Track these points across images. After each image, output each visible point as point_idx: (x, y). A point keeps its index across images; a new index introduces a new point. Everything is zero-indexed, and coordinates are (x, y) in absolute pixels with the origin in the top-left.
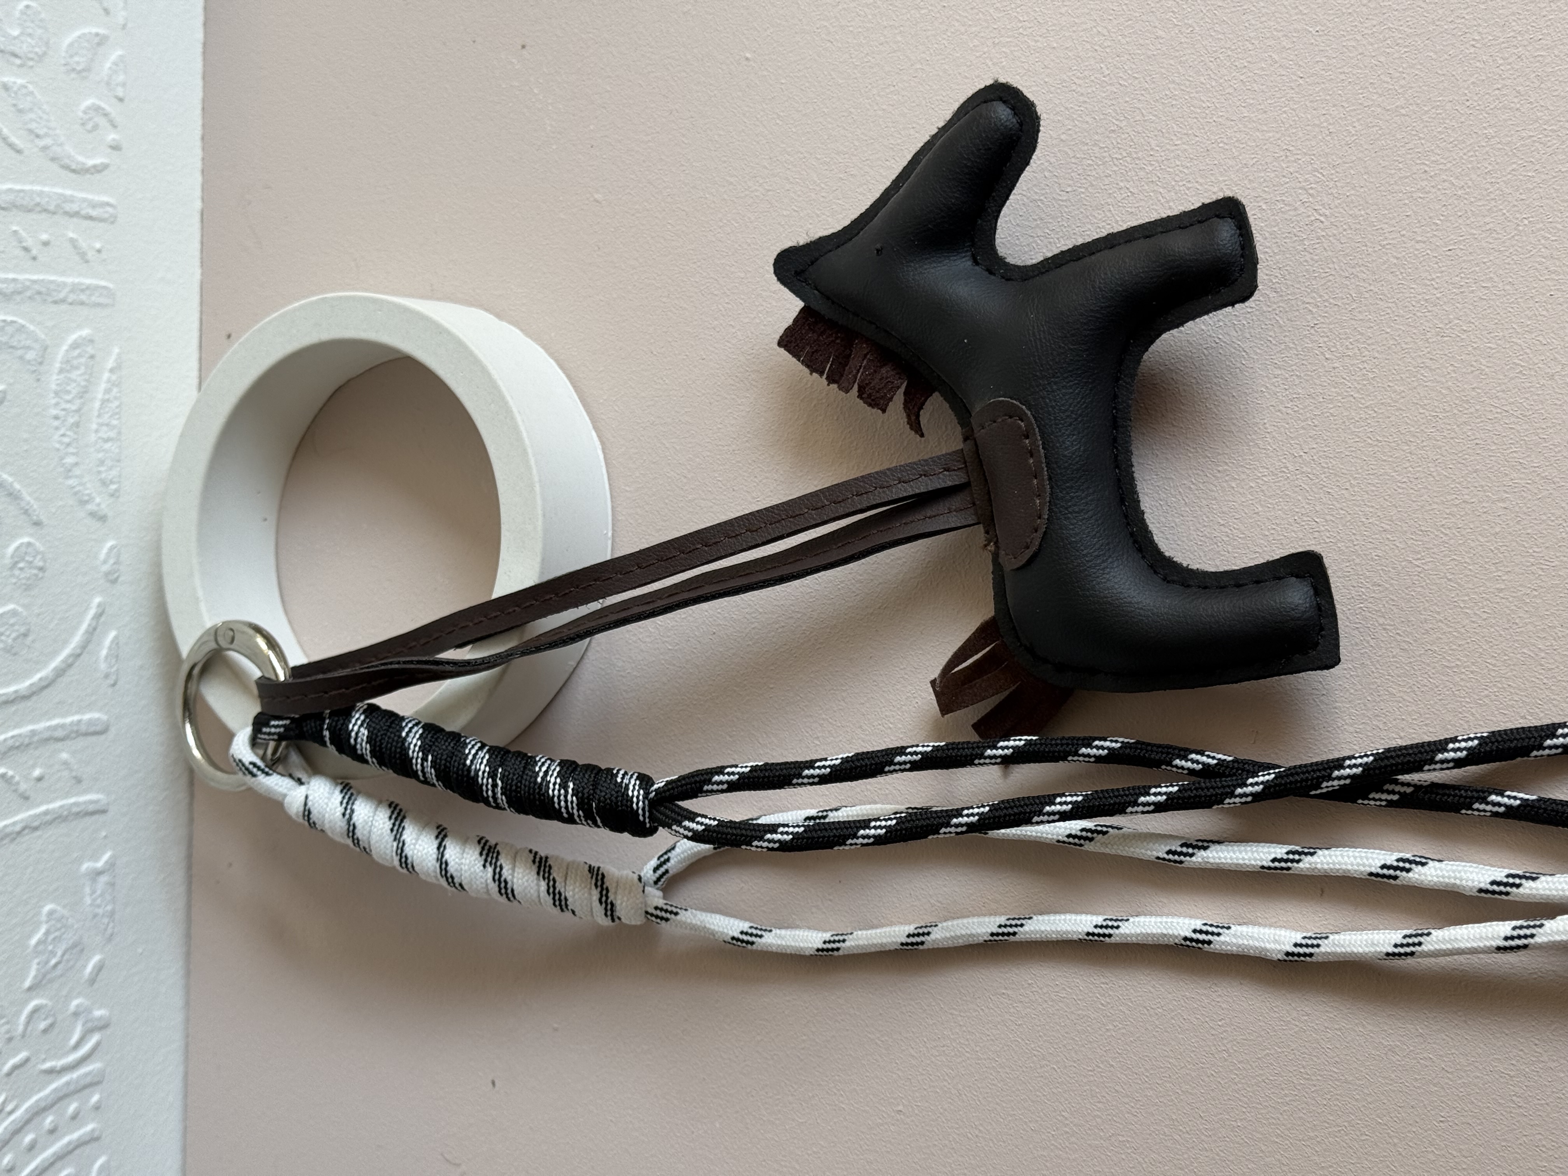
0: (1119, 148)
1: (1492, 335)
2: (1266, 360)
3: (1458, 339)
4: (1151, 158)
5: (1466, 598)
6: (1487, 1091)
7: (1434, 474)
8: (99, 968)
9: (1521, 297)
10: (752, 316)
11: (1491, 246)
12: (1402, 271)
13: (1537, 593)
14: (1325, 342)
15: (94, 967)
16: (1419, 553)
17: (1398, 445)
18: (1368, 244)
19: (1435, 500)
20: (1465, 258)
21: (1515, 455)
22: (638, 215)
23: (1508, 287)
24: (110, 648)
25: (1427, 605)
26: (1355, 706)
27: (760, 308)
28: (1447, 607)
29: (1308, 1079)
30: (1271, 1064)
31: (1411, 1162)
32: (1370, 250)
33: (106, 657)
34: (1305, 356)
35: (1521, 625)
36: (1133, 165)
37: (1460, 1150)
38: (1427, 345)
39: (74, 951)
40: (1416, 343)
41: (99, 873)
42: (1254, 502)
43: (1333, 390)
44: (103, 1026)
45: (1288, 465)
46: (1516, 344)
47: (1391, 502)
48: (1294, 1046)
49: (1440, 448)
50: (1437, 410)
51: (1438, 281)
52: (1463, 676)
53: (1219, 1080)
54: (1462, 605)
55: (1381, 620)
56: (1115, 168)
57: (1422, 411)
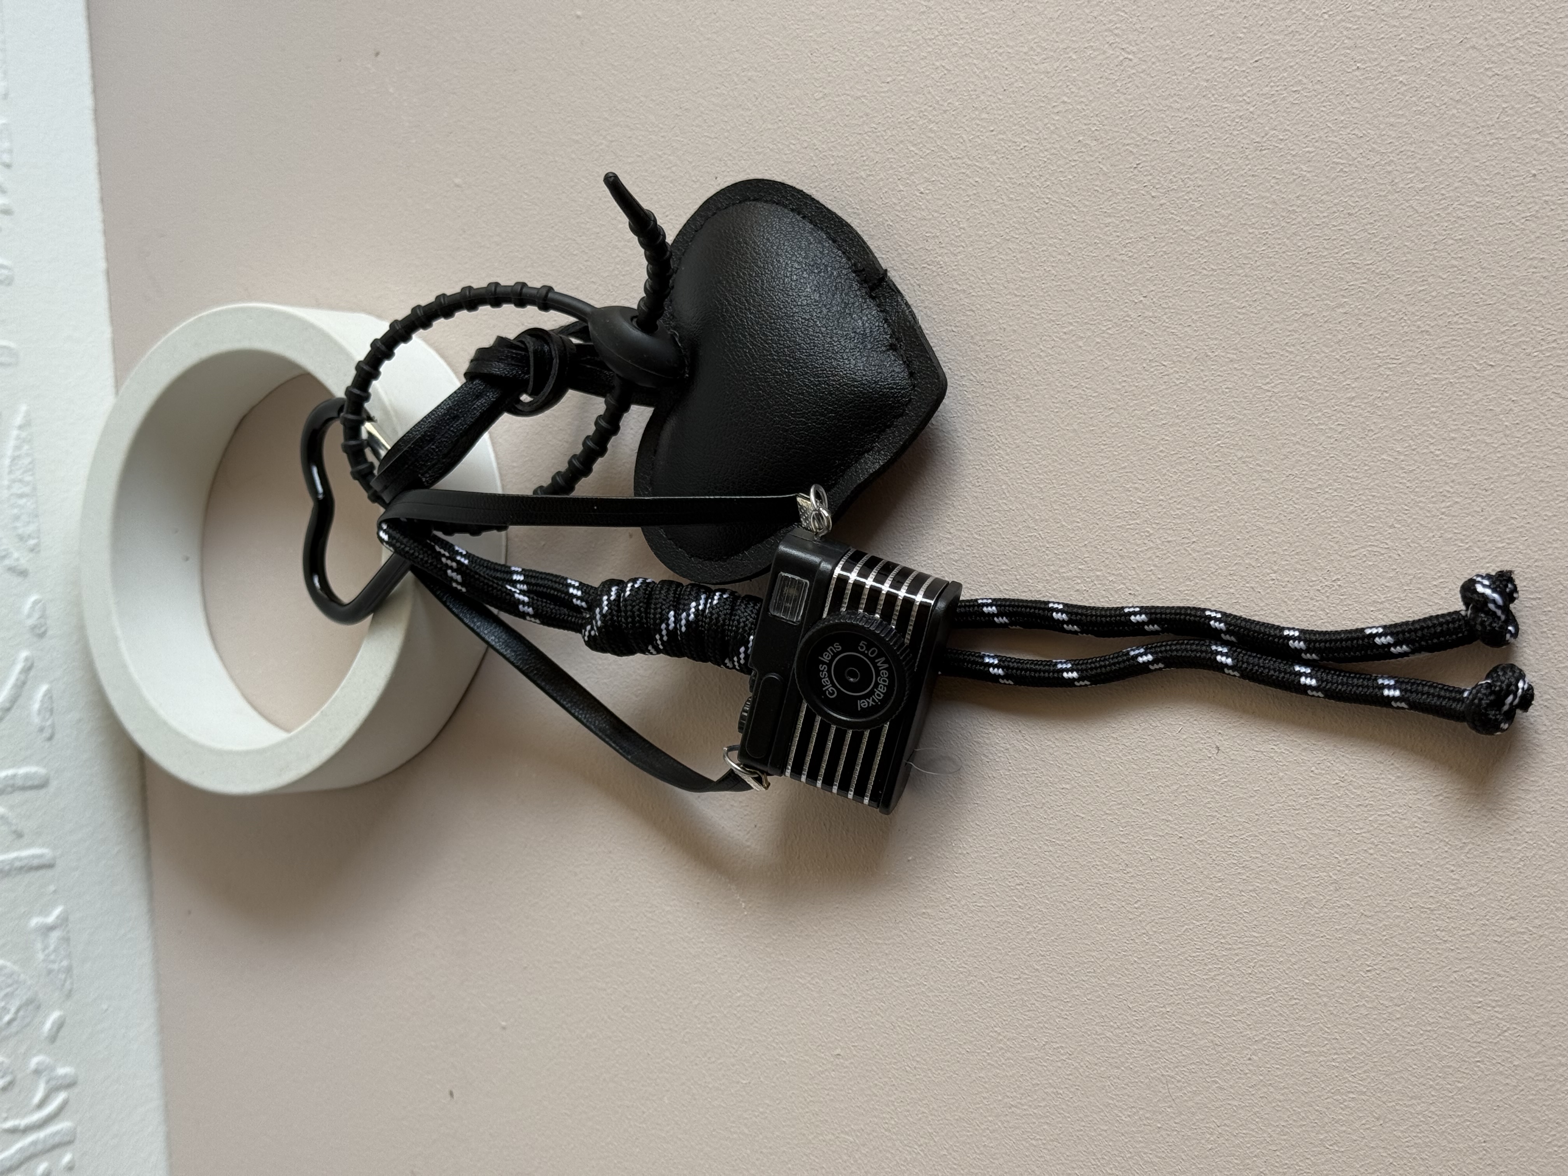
0: (931, 29)
1: (1309, 138)
2: (1096, 210)
3: (1276, 150)
4: (961, 32)
5: (1319, 414)
6: (1410, 930)
7: (1272, 292)
8: (60, 1026)
9: (1332, 94)
10: (611, 269)
11: (1295, 49)
12: (1214, 92)
13: (1387, 395)
14: (1149, 181)
15: (54, 1023)
16: (1267, 377)
17: (1233, 270)
18: (1178, 72)
19: (1276, 319)
20: (1272, 66)
21: (1347, 256)
22: (496, 191)
23: (1316, 87)
24: (42, 701)
25: (1282, 429)
26: (1227, 547)
27: (618, 259)
28: (1302, 427)
29: (1230, 949)
30: (1192, 940)
31: (1343, 1019)
32: (1180, 78)
33: (39, 712)
34: (1133, 198)
35: (1377, 431)
36: (946, 43)
37: (1391, 999)
38: (1247, 162)
39: (31, 1007)
40: (1237, 162)
41: (51, 928)
42: (1102, 358)
43: (1164, 227)
44: (70, 1084)
45: (1130, 313)
46: (1332, 142)
47: (1234, 330)
48: (1212, 916)
49: (1274, 265)
50: (1266, 226)
51: (1249, 95)
52: (1327, 496)
53: (1143, 966)
54: (1316, 422)
55: (1240, 454)
56: (930, 49)
57: (1251, 231)
